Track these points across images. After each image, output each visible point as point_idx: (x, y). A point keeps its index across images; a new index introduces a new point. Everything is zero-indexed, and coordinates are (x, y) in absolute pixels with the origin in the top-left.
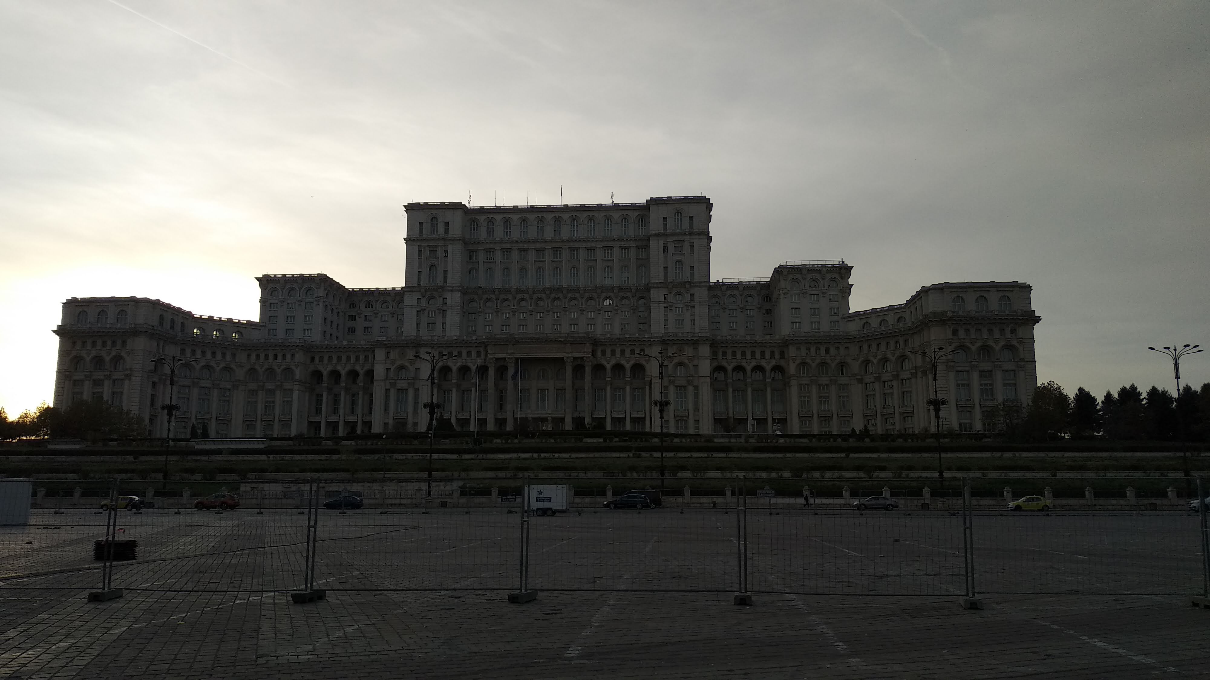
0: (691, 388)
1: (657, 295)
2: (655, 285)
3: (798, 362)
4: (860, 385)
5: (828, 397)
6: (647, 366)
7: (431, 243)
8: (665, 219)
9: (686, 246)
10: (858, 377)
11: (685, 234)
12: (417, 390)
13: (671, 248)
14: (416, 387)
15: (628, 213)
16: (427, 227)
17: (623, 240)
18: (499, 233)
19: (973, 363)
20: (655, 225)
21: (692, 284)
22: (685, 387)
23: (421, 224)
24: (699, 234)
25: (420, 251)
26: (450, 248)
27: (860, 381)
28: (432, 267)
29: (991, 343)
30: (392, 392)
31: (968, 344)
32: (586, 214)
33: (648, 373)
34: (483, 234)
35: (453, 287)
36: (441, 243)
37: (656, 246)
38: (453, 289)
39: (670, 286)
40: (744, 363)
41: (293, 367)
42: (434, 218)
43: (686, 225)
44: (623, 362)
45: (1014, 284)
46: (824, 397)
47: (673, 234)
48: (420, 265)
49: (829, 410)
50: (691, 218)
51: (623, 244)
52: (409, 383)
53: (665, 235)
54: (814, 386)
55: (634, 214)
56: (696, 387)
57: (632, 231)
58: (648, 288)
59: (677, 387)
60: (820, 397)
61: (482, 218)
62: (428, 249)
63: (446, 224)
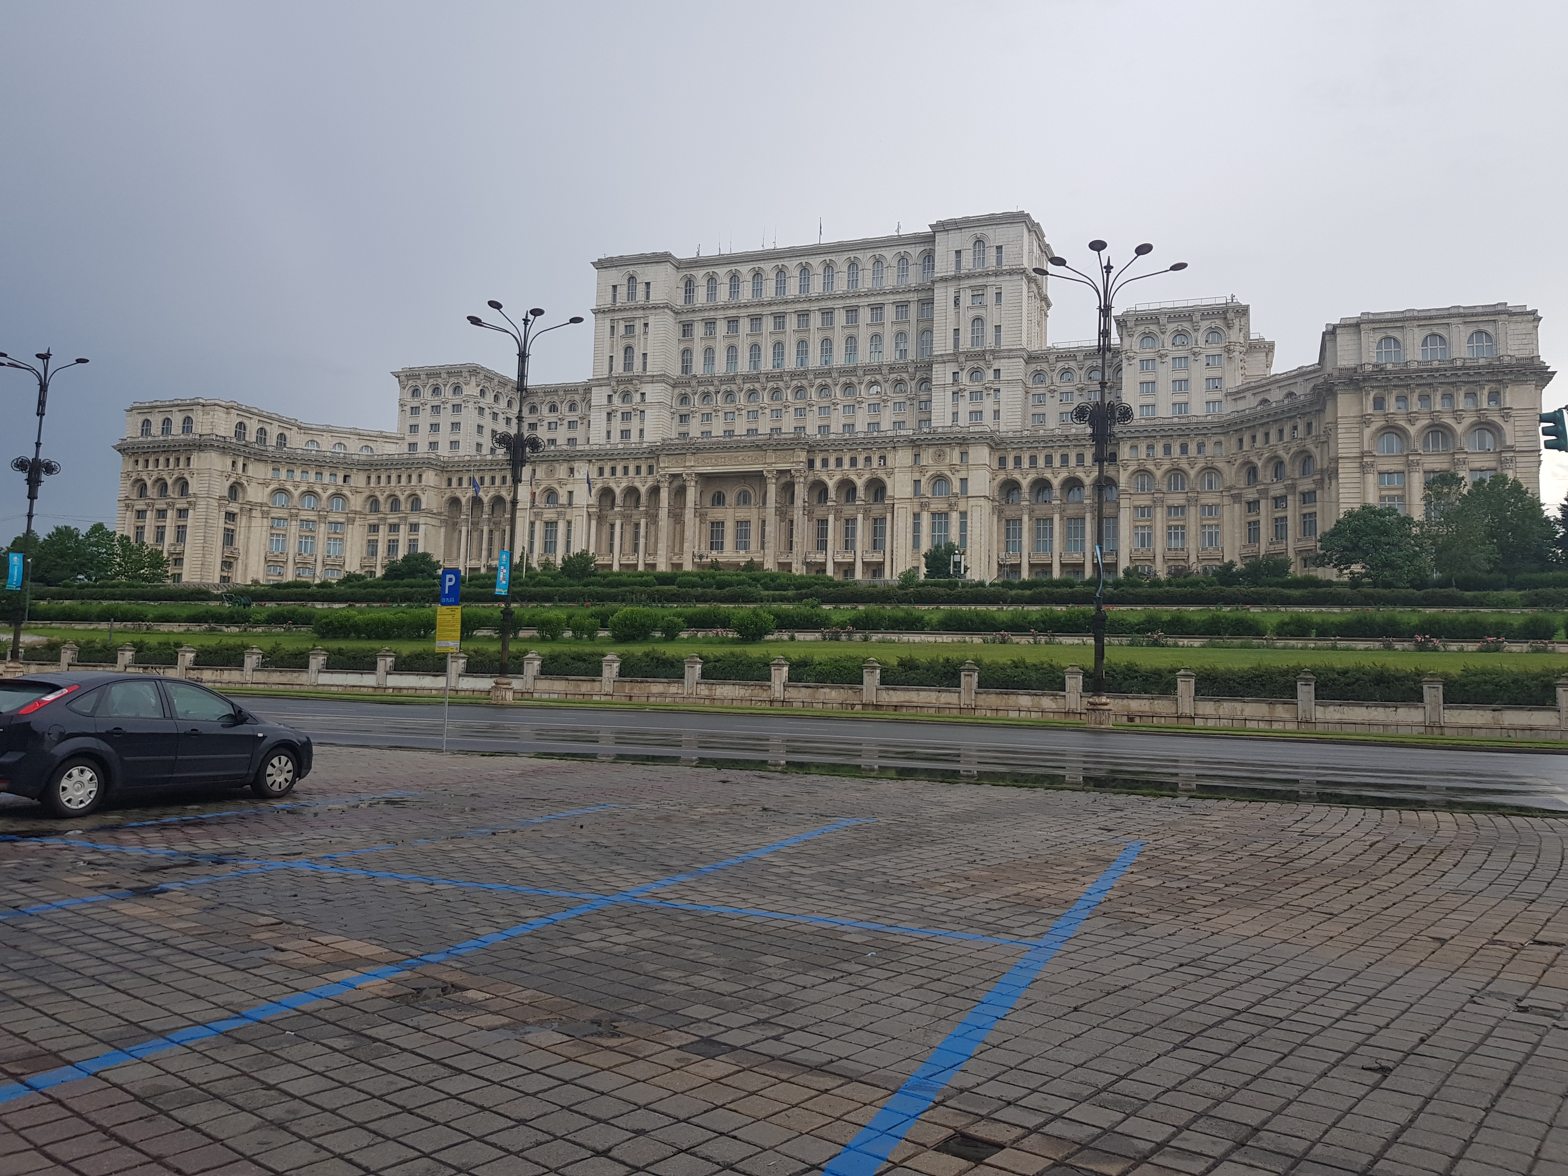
0: (955, 516)
1: (942, 374)
2: (940, 359)
3: (1131, 469)
4: (1236, 506)
5: (1183, 527)
6: (889, 484)
7: (628, 315)
8: (958, 252)
9: (991, 293)
10: (1233, 492)
11: (987, 275)
13: (966, 299)
14: (568, 518)
15: (908, 249)
16: (622, 291)
17: (898, 293)
18: (723, 294)
19: (1410, 458)
20: (944, 265)
21: (996, 353)
22: (946, 514)
23: (616, 287)
24: (1011, 273)
25: (612, 329)
26: (651, 320)
27: (1237, 498)
28: (628, 349)
29: (1448, 420)
30: (539, 523)
31: (1402, 423)
32: (845, 256)
33: (889, 492)
34: (701, 296)
35: (653, 376)
36: (640, 314)
37: (943, 296)
38: (653, 379)
39: (962, 359)
40: (1048, 475)
41: (419, 492)
42: (632, 278)
43: (991, 262)
44: (854, 477)
45: (1499, 308)
46: (1176, 527)
47: (968, 277)
48: (612, 346)
49: (1183, 549)
50: (999, 248)
51: (898, 298)
52: (559, 514)
53: (957, 278)
54: (1159, 510)
55: (915, 251)
56: (963, 515)
57: (914, 277)
58: (929, 366)
59: (933, 514)
60: (1170, 527)
61: (700, 275)
62: (622, 325)
63: (648, 285)
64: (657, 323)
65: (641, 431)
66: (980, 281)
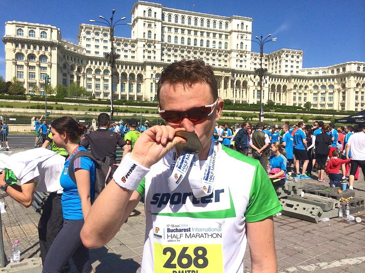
1: (234, 55)
2: (233, 51)
3: (294, 84)
6: (248, 82)
7: (149, 21)
8: (238, 25)
9: (245, 37)
13: (239, 37)
16: (147, 13)
18: (173, 21)
20: (235, 27)
23: (144, 11)
25: (144, 24)
26: (157, 24)
28: (150, 32)
30: (154, 84)
33: (248, 85)
34: (166, 20)
36: (154, 21)
37: (234, 35)
38: (158, 42)
39: (239, 52)
42: (150, 10)
43: (245, 29)
44: (240, 80)
46: (300, 97)
47: (240, 32)
48: (144, 30)
51: (219, 33)
55: (224, 21)
56: (264, 91)
57: (223, 28)
58: (230, 52)
61: (167, 13)
62: (148, 24)
63: (155, 13)
64: (159, 25)
65: (155, 57)
66: (243, 34)
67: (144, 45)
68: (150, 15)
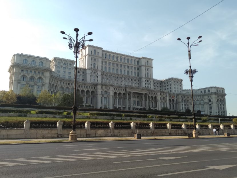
1: (144, 80)
6: (157, 97)
7: (94, 57)
8: (145, 62)
9: (149, 69)
12: (109, 98)
13: (146, 69)
14: (109, 97)
16: (93, 52)
18: (108, 58)
19: (219, 103)
20: (143, 63)
21: (150, 79)
23: (92, 51)
25: (91, 59)
26: (99, 59)
28: (95, 64)
29: (221, 99)
30: (103, 98)
33: (158, 99)
34: (104, 57)
35: (100, 70)
36: (97, 58)
37: (143, 68)
39: (146, 78)
42: (95, 51)
43: (149, 65)
44: (153, 96)
48: (91, 62)
50: (150, 63)
51: (134, 66)
52: (107, 96)
53: (145, 66)
56: (166, 103)
57: (136, 64)
58: (141, 78)
59: (163, 103)
61: (104, 53)
62: (93, 59)
63: (98, 53)
64: (100, 60)
65: (97, 80)
66: (148, 67)
67: (91, 72)
68: (95, 53)
